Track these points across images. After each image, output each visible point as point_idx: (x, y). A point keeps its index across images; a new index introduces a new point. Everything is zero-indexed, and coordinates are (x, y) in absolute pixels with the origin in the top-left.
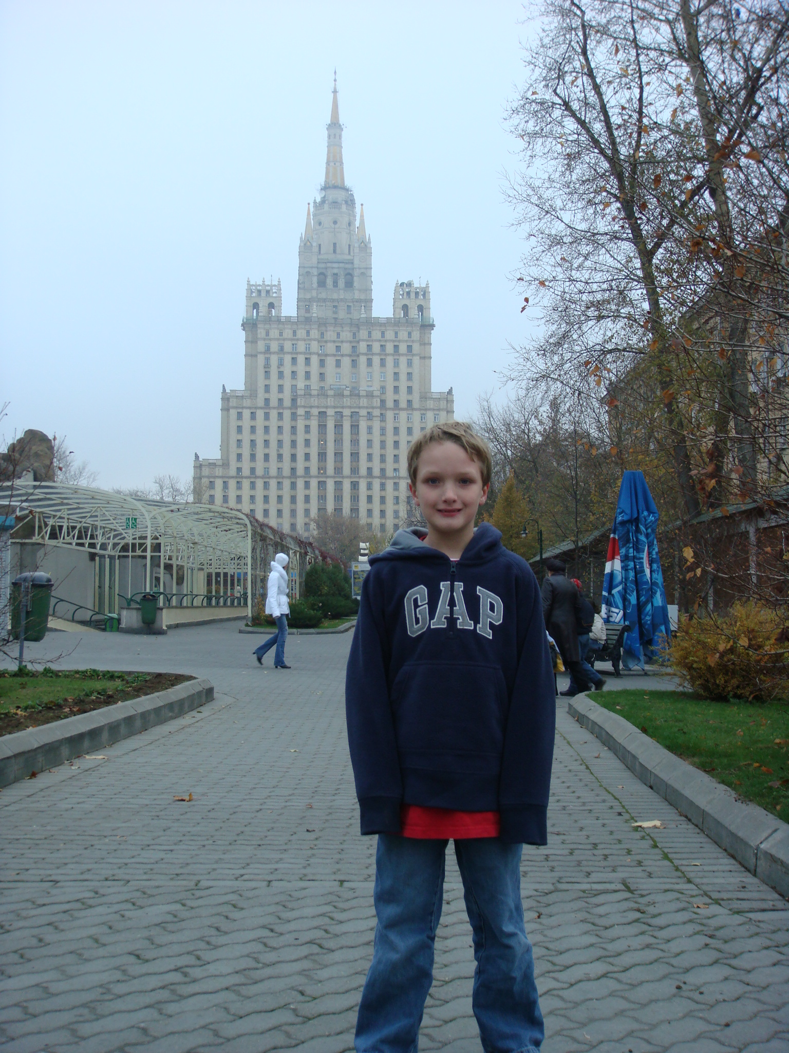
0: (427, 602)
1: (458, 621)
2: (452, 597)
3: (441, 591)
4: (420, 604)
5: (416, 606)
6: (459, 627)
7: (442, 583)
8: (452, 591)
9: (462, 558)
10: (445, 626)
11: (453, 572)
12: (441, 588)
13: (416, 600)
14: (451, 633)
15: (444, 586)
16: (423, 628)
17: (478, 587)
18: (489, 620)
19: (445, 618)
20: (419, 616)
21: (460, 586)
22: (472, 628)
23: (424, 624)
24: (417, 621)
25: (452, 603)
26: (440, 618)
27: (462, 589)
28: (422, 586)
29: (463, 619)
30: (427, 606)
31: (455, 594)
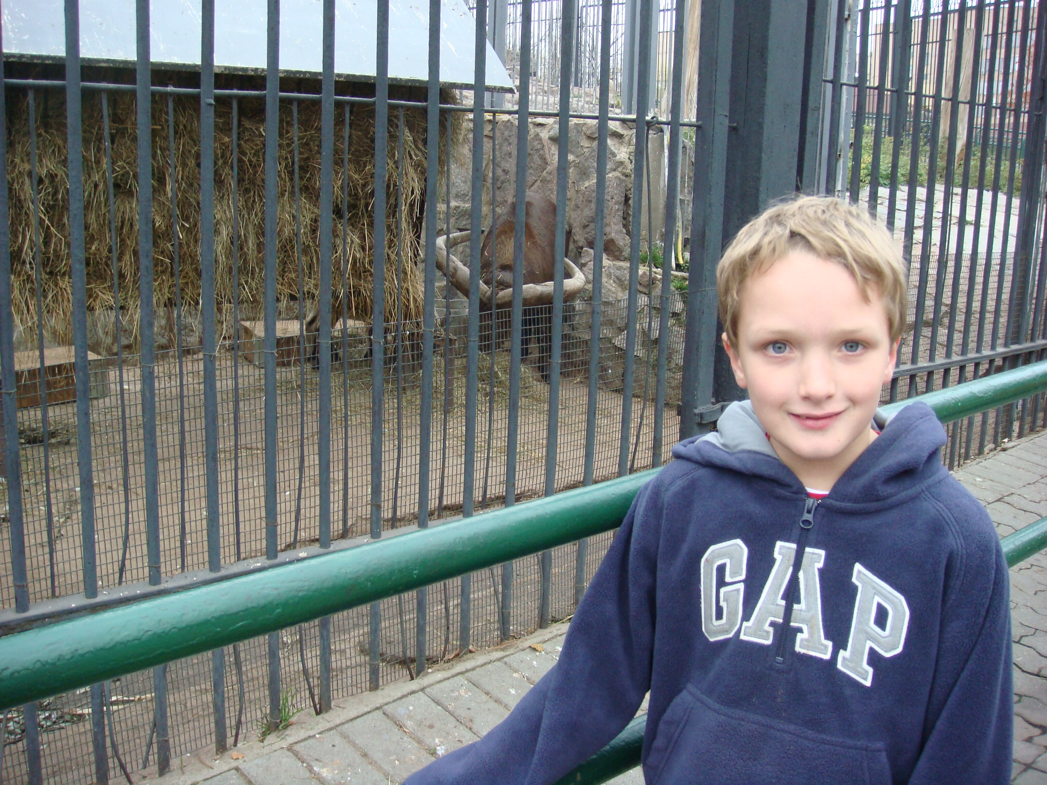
0: (743, 577)
1: (799, 636)
2: (794, 581)
3: (773, 561)
4: (728, 579)
5: (721, 583)
6: (798, 649)
7: (779, 544)
8: (797, 565)
9: (835, 490)
10: (768, 642)
11: (807, 522)
12: (776, 555)
13: (721, 569)
14: (780, 659)
15: (783, 550)
16: (727, 632)
17: (858, 567)
18: (869, 644)
19: (772, 624)
20: (722, 603)
21: (816, 557)
22: (827, 656)
23: (731, 624)
24: (719, 616)
25: (792, 594)
26: (760, 622)
27: (820, 565)
28: (739, 542)
29: (811, 634)
30: (741, 586)
31: (801, 575)
